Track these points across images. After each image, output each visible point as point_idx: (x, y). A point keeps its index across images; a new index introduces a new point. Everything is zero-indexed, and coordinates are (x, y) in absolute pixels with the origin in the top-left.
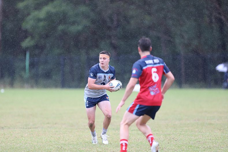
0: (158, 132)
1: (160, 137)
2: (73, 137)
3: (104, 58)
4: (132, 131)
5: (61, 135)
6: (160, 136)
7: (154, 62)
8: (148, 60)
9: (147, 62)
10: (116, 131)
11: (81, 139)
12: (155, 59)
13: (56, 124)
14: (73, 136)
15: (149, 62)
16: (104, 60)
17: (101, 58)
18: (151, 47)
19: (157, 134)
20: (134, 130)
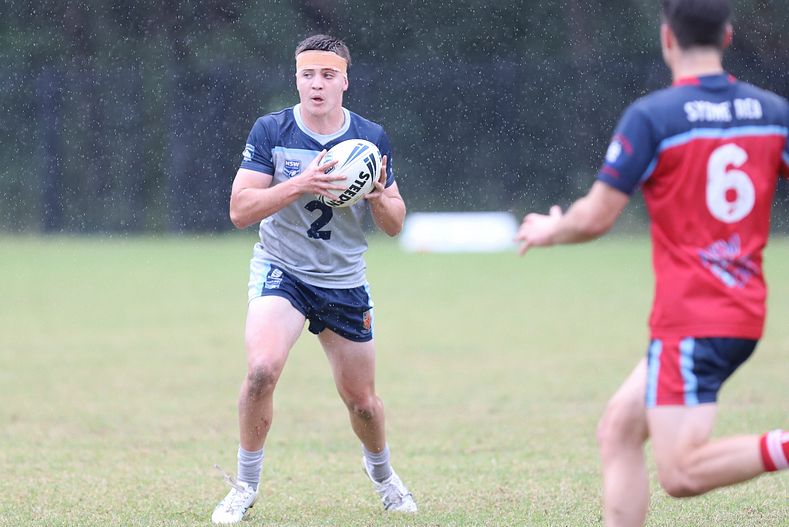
0: (544, 463)
1: (558, 489)
2: (105, 490)
3: (327, 74)
4: (412, 454)
5: (43, 480)
6: (559, 481)
7: (732, 110)
8: (705, 100)
9: (697, 110)
10: (326, 458)
11: (147, 497)
12: (743, 98)
13: (14, 419)
14: (104, 481)
15: (705, 112)
16: (325, 81)
17: (309, 73)
18: (729, 29)
19: (540, 471)
20: (422, 452)
